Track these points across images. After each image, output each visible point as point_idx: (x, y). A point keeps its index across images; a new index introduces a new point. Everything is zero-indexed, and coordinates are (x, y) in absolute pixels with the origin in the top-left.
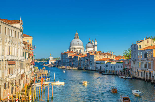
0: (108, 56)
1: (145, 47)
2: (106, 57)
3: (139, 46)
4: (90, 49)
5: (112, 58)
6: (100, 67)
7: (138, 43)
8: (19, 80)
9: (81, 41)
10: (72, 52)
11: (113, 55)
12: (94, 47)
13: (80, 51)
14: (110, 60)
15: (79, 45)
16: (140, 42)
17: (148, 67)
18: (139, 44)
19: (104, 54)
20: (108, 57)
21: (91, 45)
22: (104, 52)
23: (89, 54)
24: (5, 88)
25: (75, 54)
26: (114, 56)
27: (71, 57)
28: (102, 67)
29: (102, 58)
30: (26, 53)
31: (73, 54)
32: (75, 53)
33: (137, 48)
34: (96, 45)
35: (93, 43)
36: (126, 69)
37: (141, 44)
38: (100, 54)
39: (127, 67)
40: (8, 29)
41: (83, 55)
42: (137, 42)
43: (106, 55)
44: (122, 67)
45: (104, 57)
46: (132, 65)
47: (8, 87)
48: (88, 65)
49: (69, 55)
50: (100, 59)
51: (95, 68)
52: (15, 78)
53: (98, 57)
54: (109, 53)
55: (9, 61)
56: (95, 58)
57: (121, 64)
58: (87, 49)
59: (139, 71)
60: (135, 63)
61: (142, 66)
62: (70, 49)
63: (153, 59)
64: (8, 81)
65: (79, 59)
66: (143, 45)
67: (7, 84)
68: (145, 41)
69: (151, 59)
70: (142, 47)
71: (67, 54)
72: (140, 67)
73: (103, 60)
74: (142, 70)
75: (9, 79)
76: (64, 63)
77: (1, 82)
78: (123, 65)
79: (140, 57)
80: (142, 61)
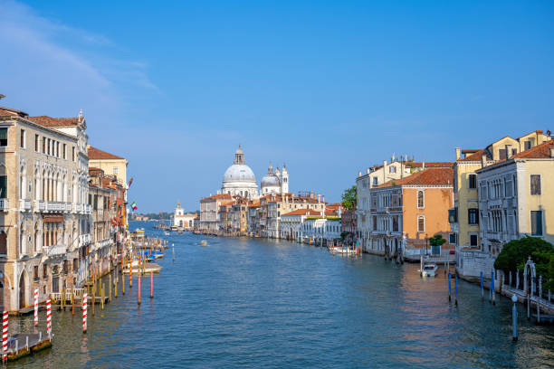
0: (310, 205)
1: (387, 180)
2: (305, 206)
3: (372, 180)
4: (270, 189)
5: (318, 209)
6: (291, 231)
7: (372, 171)
8: (75, 260)
9: (250, 169)
10: (228, 196)
11: (322, 202)
12: (280, 185)
13: (246, 192)
14: (313, 212)
15: (244, 179)
16: (377, 169)
17: (391, 229)
18: (372, 176)
19: (300, 199)
20: (310, 208)
21: (274, 178)
22: (299, 196)
23: (265, 199)
24: (36, 278)
25: (234, 200)
26: (324, 205)
27: (225, 207)
28: (296, 231)
29: (295, 210)
30: (96, 197)
31: (228, 201)
32: (234, 197)
33: (369, 184)
34: (285, 180)
35: (278, 174)
36: (348, 233)
37: (378, 174)
38: (290, 200)
39: (348, 229)
40: (44, 138)
41: (252, 202)
42: (369, 170)
43: (305, 201)
44: (339, 230)
45: (299, 206)
46: (360, 224)
47: (45, 276)
48: (262, 226)
49: (219, 203)
50: (290, 211)
51: (280, 233)
52: (63, 255)
53: (285, 208)
54: (312, 196)
55: (45, 214)
56: (278, 210)
57: (337, 224)
58: (264, 189)
59: (374, 238)
60: (363, 220)
61: (380, 226)
62: (223, 188)
63: (401, 209)
64: (43, 261)
65: (243, 212)
66: (383, 177)
67: (41, 268)
68: (387, 168)
69: (398, 209)
70: (381, 181)
71: (215, 201)
72: (375, 228)
73: (298, 214)
74: (380, 236)
75: (47, 258)
76: (208, 223)
77: (24, 263)
78: (340, 225)
79: (375, 204)
80: (378, 213)
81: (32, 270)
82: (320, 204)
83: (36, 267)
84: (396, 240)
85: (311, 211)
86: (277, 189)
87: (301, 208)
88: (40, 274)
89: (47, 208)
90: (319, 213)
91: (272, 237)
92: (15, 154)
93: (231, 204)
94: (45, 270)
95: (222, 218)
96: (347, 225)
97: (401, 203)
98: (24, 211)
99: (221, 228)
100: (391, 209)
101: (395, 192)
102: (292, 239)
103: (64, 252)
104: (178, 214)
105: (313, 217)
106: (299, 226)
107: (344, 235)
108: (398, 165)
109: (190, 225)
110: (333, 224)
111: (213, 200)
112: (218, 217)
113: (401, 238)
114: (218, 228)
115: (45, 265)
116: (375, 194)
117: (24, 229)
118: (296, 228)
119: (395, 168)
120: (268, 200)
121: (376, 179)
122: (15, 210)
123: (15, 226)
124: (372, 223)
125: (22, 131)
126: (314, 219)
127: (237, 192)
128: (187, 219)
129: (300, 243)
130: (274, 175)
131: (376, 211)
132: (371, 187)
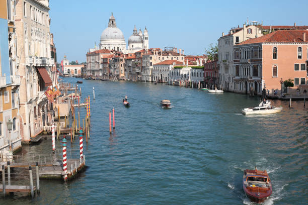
0: (173, 57)
1: (246, 39)
2: (170, 58)
3: (235, 39)
4: (136, 45)
5: (180, 60)
6: (161, 76)
7: (234, 32)
9: (120, 31)
10: (106, 51)
11: (182, 55)
12: (143, 42)
13: (118, 48)
14: (178, 63)
15: (116, 38)
16: (237, 31)
17: (252, 74)
18: (235, 35)
19: (166, 53)
20: (174, 59)
21: (138, 37)
22: (165, 50)
23: (139, 53)
24: (36, 116)
25: (112, 54)
26: (184, 57)
27: (107, 59)
28: (165, 77)
29: (164, 60)
31: (108, 55)
32: (112, 52)
33: (233, 41)
34: (147, 38)
35: (141, 34)
36: (210, 78)
37: (239, 34)
38: (159, 53)
39: (210, 75)
40: (34, 8)
41: (127, 55)
42: (232, 32)
43: (170, 54)
44: (202, 75)
45: (165, 58)
47: (39, 114)
48: (138, 73)
49: (101, 56)
50: (159, 61)
51: (152, 78)
53: (155, 60)
54: (175, 50)
55: (39, 67)
56: (151, 61)
57: (200, 71)
58: (131, 45)
59: (236, 81)
60: (227, 68)
61: (242, 72)
62: (101, 45)
63: (261, 60)
64: (38, 103)
65: (121, 63)
66: (243, 36)
67: (37, 108)
68: (246, 30)
69: (258, 60)
70: (241, 40)
71: (98, 54)
72: (238, 74)
73: (166, 64)
74: (242, 80)
75: (41, 100)
76: (93, 71)
77: (30, 105)
78: (203, 72)
79: (238, 56)
80: (241, 63)
81: (33, 110)
82: (181, 57)
83: (35, 107)
84: (256, 82)
85: (175, 61)
86: (140, 45)
87: (167, 59)
88: (37, 114)
89: (39, 62)
90: (182, 63)
91: (146, 81)
92: (22, 21)
93: (111, 56)
94: (39, 109)
95: (104, 67)
96: (209, 72)
97: (261, 56)
98: (29, 65)
99: (104, 75)
100: (251, 61)
101: (255, 48)
102: (162, 82)
105: (179, 66)
106: (168, 73)
108: (253, 28)
109: (76, 72)
110: (197, 71)
111: (96, 54)
112: (101, 67)
113: (261, 81)
114: (101, 75)
115: (39, 106)
116: (238, 49)
117: (29, 79)
118: (166, 75)
119: (251, 30)
120: (142, 54)
121: (237, 38)
122: (23, 64)
123: (24, 77)
124: (235, 70)
125: (24, 3)
126: (180, 68)
127: (111, 48)
128: (72, 68)
129: (171, 85)
130: (138, 35)
131: (239, 61)
132: (234, 44)
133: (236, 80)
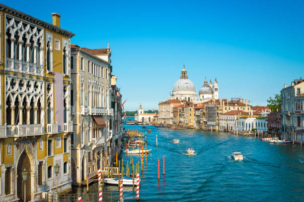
0: (240, 108)
2: (236, 108)
3: (296, 91)
4: (206, 96)
5: (246, 110)
6: (227, 126)
7: (295, 84)
8: (108, 147)
9: (191, 82)
10: (177, 101)
11: (248, 106)
12: (212, 93)
13: (189, 98)
14: (243, 113)
15: (187, 89)
16: (299, 82)
18: (296, 87)
19: (232, 103)
20: (240, 109)
21: (208, 88)
22: (232, 101)
23: (207, 103)
24: (89, 160)
25: (182, 103)
26: (250, 107)
27: (176, 108)
28: (231, 126)
29: (229, 111)
30: (114, 103)
31: (179, 104)
32: (182, 101)
33: (294, 93)
34: (216, 89)
35: (211, 86)
36: (274, 128)
37: (301, 86)
38: (226, 104)
39: (273, 125)
40: (93, 63)
41: (196, 105)
42: (293, 83)
43: (236, 105)
44: (266, 126)
45: (232, 108)
46: (285, 122)
47: (94, 159)
49: (172, 105)
50: (226, 111)
52: (103, 144)
53: (222, 110)
54: (241, 101)
55: (95, 116)
56: (217, 111)
57: (263, 121)
58: (201, 95)
60: (289, 119)
61: (303, 123)
62: (173, 95)
64: (93, 149)
65: (190, 112)
67: (91, 154)
70: (303, 92)
71: (169, 104)
72: (299, 125)
73: (232, 114)
74: (303, 130)
75: (96, 147)
76: (165, 119)
77: (84, 150)
78: (267, 122)
79: (299, 108)
80: (302, 114)
81: (87, 155)
82: (247, 107)
83: (89, 153)
85: (241, 111)
86: (210, 96)
87: (234, 110)
88: (92, 158)
89: (95, 112)
90: (248, 114)
92: (78, 74)
93: (181, 106)
94: (93, 154)
95: (175, 116)
96: (272, 122)
98: (84, 114)
99: (174, 123)
102: (228, 132)
103: (104, 142)
104: (140, 113)
105: (244, 116)
106: (233, 122)
107: (270, 129)
109: (150, 120)
110: (261, 121)
111: (167, 103)
112: (172, 115)
114: (171, 123)
115: (94, 151)
116: (299, 101)
117: (83, 126)
118: (231, 124)
120: (210, 104)
121: (299, 89)
123: (79, 124)
124: (297, 121)
125: (82, 58)
126: (246, 118)
127: (183, 98)
128: (147, 117)
129: (236, 134)
130: (209, 86)
131: (300, 112)
132: (296, 96)
133: (298, 131)
